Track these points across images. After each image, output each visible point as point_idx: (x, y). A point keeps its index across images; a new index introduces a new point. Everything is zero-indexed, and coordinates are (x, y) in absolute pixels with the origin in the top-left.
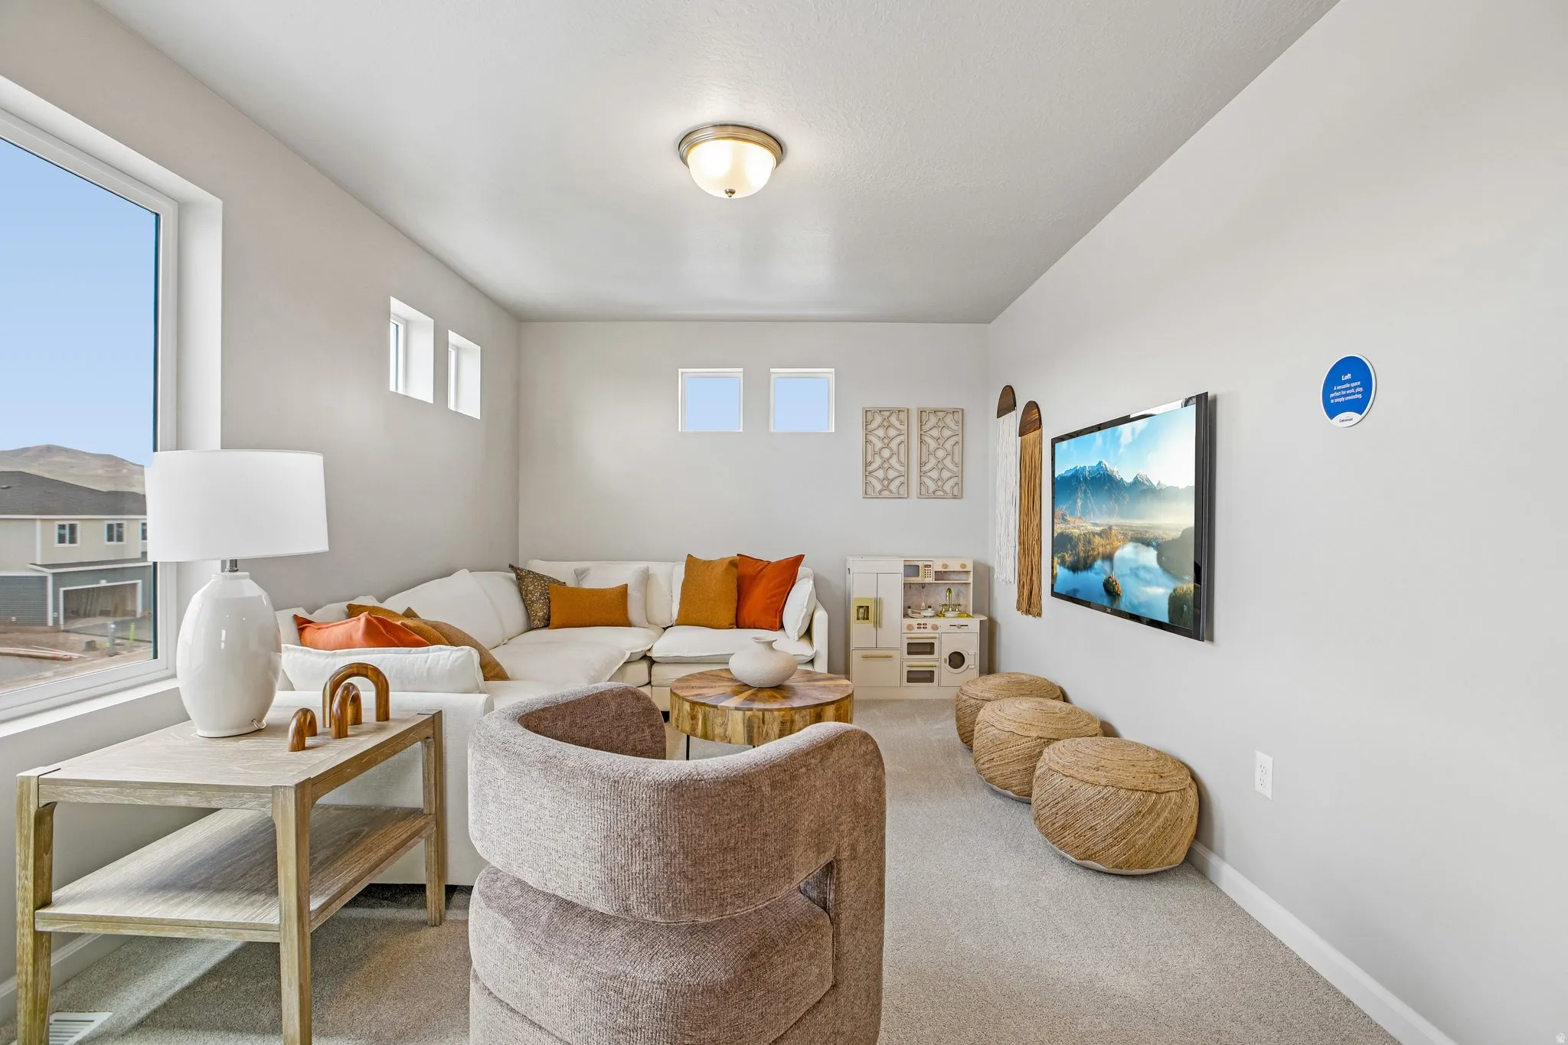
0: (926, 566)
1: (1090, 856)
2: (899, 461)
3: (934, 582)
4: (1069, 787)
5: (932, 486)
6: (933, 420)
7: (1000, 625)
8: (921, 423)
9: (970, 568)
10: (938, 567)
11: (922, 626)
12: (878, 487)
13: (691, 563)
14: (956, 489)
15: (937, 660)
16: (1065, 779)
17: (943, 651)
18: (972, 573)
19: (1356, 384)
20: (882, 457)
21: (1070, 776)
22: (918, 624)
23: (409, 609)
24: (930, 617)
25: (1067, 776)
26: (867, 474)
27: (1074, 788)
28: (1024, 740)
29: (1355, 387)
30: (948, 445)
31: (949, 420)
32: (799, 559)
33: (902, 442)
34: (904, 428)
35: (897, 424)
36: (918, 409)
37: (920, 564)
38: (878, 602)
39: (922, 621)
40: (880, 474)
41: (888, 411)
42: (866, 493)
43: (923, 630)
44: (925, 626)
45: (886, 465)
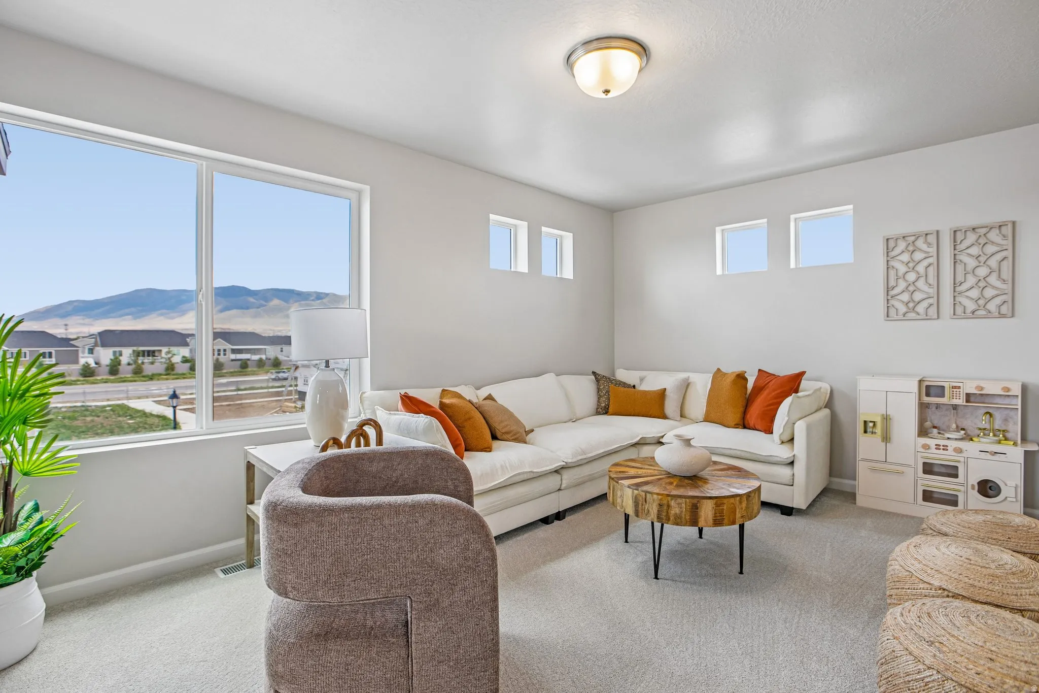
0: (952, 387)
2: (928, 284)
3: (965, 404)
5: (970, 306)
6: (971, 238)
8: (956, 243)
9: (1017, 390)
10: (971, 388)
11: (941, 447)
12: (903, 310)
13: (718, 374)
14: (1004, 307)
15: (962, 485)
17: (970, 476)
18: (1019, 397)
20: (906, 281)
22: (937, 445)
23: (490, 395)
24: (956, 439)
26: (890, 298)
28: (921, 586)
30: (993, 263)
31: (994, 235)
33: (930, 265)
34: (933, 250)
35: (924, 247)
36: (952, 229)
37: (946, 385)
38: (888, 420)
39: (944, 442)
40: (905, 297)
41: (914, 235)
42: (888, 316)
43: (941, 452)
44: (945, 448)
45: (911, 288)
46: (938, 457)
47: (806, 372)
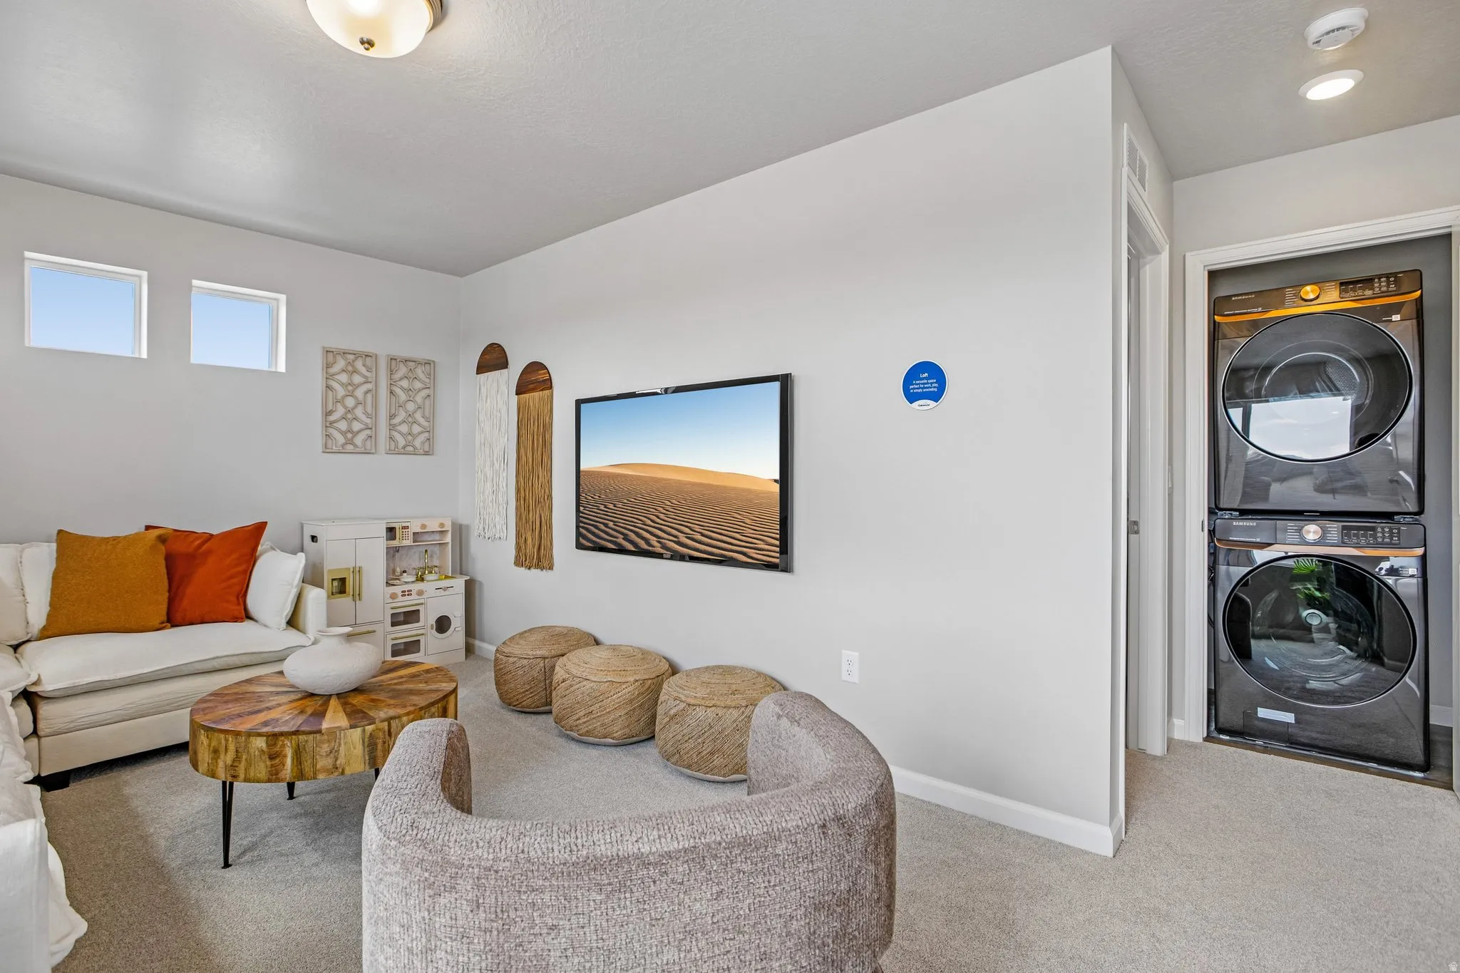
0: (404, 528)
1: (737, 770)
2: (366, 413)
3: (412, 544)
4: (715, 716)
5: (402, 441)
6: (403, 370)
7: (481, 583)
8: (392, 372)
9: (448, 527)
10: (415, 528)
11: (406, 593)
12: (341, 440)
13: (67, 543)
14: (427, 445)
15: (423, 628)
16: (709, 710)
17: (429, 618)
18: (450, 532)
19: (932, 381)
20: (345, 407)
21: (714, 706)
22: (402, 592)
24: (413, 582)
25: (710, 707)
26: (328, 425)
27: (720, 715)
29: (932, 383)
30: (419, 399)
31: (419, 372)
32: (260, 528)
33: (368, 391)
34: (371, 375)
35: (363, 370)
36: (388, 356)
37: (398, 526)
38: (358, 571)
39: (406, 588)
40: (343, 425)
41: (355, 354)
42: (326, 448)
43: (407, 598)
44: (409, 593)
45: (349, 415)
46: (405, 604)
47: (266, 523)
